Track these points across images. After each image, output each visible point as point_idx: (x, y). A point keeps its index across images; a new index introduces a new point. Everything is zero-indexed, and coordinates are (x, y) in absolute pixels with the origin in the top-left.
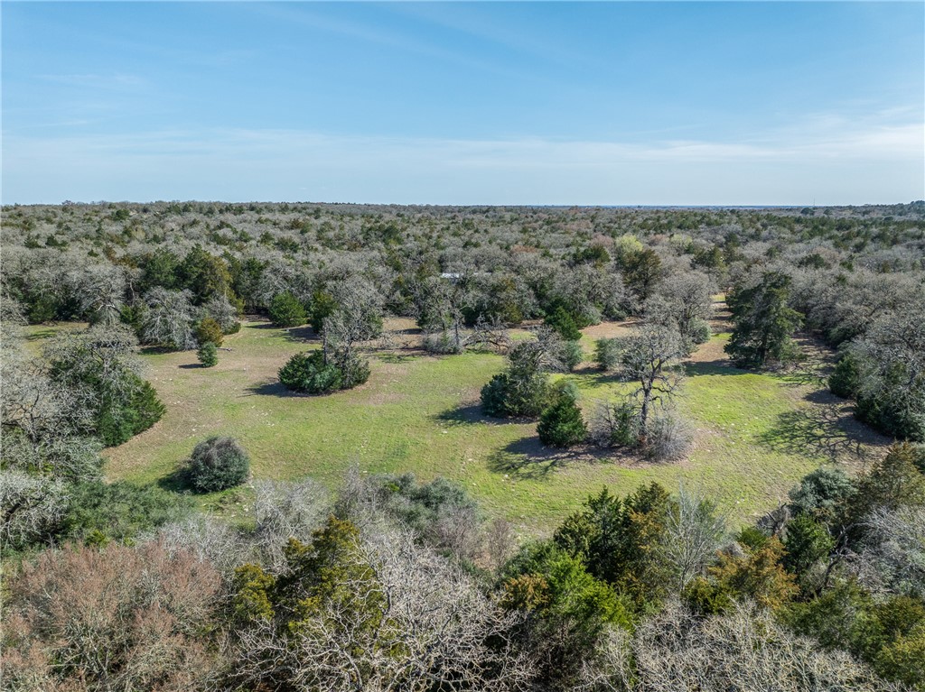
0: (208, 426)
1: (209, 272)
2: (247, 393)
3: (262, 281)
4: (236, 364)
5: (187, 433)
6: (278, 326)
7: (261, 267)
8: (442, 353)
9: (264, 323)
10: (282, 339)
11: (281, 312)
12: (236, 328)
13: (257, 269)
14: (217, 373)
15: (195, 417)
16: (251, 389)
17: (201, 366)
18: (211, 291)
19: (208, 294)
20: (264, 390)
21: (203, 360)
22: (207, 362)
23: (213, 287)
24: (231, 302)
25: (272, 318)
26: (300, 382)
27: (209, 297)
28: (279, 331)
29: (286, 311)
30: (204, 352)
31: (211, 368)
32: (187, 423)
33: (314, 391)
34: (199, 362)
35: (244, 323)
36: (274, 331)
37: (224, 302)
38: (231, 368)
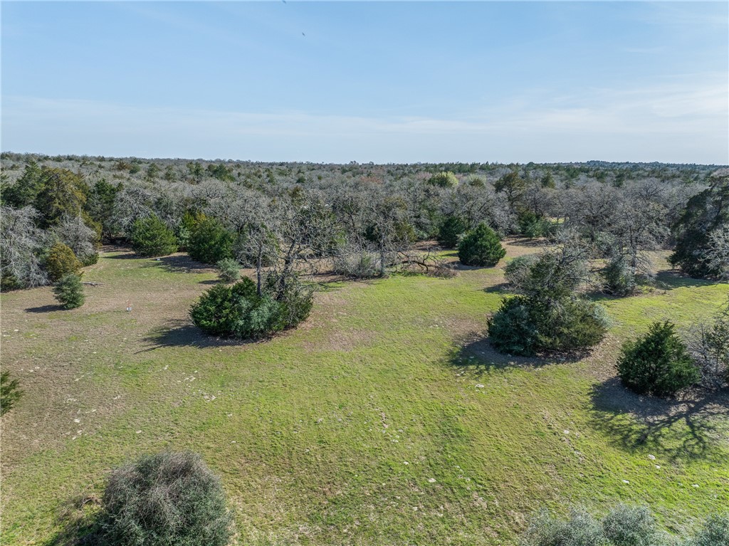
0: (102, 409)
1: (55, 188)
2: (149, 345)
3: (118, 205)
4: (112, 303)
5: (66, 428)
6: (143, 256)
7: (113, 190)
8: (367, 277)
9: (124, 253)
10: (157, 270)
11: (147, 238)
12: (92, 260)
13: (108, 192)
14: (87, 317)
15: (74, 394)
16: (152, 339)
17: (61, 308)
18: (59, 213)
19: (55, 216)
20: (170, 338)
21: (63, 299)
22: (69, 301)
23: (62, 207)
24: (87, 224)
25: (136, 246)
26: (228, 323)
27: (57, 219)
28: (148, 260)
29: (153, 237)
30: (64, 287)
31: (76, 310)
32: (60, 408)
33: (249, 336)
34: (57, 303)
35: (101, 254)
36: (141, 261)
37: (80, 225)
38: (105, 308)
